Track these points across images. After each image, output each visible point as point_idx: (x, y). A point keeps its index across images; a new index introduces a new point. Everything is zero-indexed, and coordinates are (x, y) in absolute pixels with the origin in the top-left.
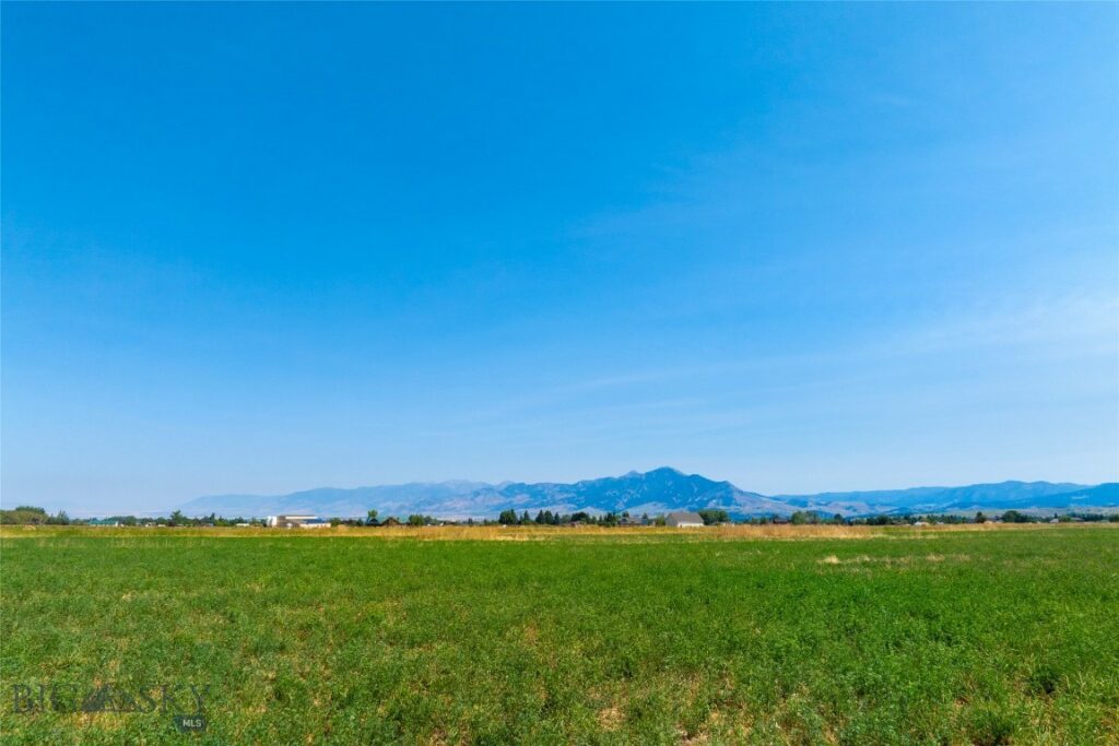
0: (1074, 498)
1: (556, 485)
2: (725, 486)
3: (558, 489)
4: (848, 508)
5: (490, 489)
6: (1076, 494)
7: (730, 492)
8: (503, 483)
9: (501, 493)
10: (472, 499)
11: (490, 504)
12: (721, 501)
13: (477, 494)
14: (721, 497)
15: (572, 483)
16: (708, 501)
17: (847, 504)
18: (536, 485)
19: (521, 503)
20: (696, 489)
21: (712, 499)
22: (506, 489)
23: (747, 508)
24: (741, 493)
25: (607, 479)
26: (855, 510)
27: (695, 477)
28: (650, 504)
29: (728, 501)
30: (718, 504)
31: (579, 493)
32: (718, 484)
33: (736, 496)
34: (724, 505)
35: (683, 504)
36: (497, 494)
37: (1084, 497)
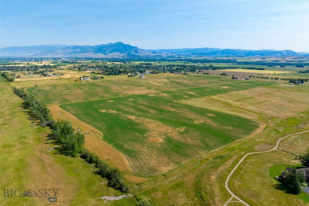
0: (218, 52)
1: (88, 46)
2: (136, 48)
3: (89, 47)
4: (166, 54)
5: (68, 47)
6: (219, 52)
7: (137, 49)
8: (72, 45)
9: (72, 48)
10: (64, 50)
11: (69, 51)
12: (135, 52)
13: (65, 49)
14: (135, 51)
15: (93, 45)
16: (131, 52)
17: (166, 53)
18: (82, 46)
19: (79, 51)
20: (128, 48)
21: (132, 51)
22: (74, 47)
23: (141, 54)
24: (140, 49)
25: (103, 45)
26: (168, 55)
27: (128, 45)
28: (116, 52)
29: (136, 52)
30: (134, 52)
31: (95, 49)
32: (134, 47)
33: (139, 51)
34: (135, 53)
35: (125, 52)
36: (71, 49)
37: (221, 52)
